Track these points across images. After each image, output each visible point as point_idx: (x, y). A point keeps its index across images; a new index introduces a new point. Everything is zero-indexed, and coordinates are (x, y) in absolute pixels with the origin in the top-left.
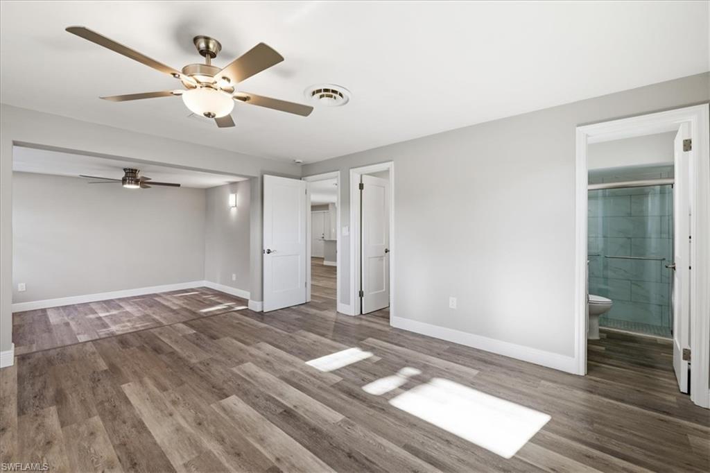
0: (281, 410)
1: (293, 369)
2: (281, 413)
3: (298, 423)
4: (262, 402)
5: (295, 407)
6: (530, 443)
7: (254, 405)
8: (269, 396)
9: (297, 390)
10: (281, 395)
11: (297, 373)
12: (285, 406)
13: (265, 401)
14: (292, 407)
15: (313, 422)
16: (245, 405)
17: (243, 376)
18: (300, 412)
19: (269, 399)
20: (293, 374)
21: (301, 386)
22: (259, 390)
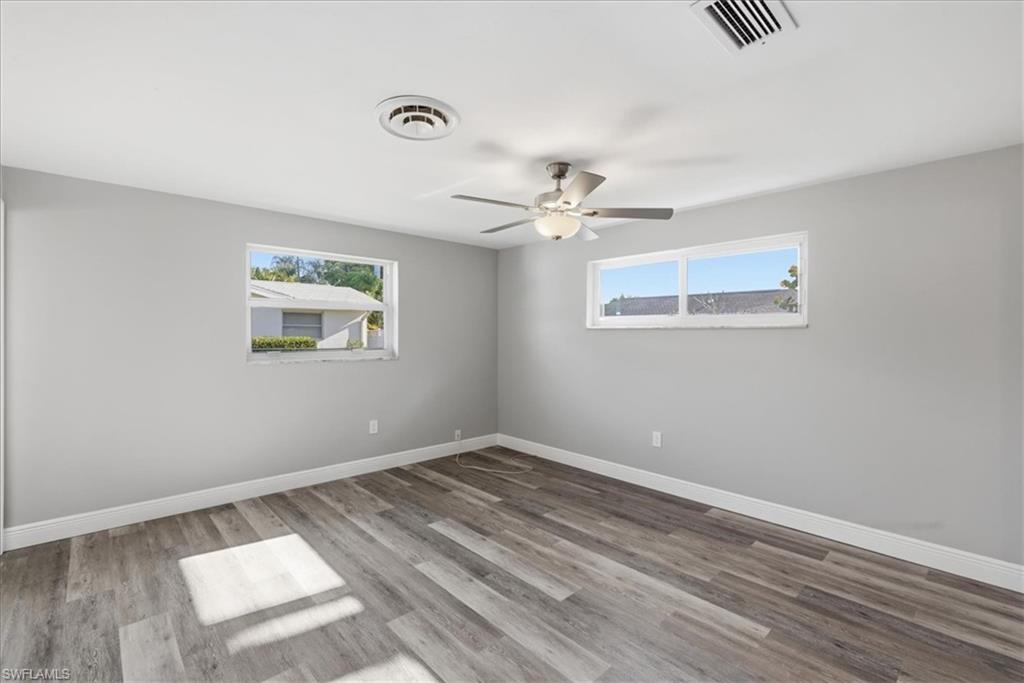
0: (488, 577)
1: (477, 657)
2: (488, 574)
3: (467, 563)
4: (514, 588)
5: (471, 580)
6: (262, 537)
7: (524, 585)
8: (508, 597)
9: (469, 606)
10: (491, 598)
11: (467, 643)
12: (484, 582)
13: (513, 589)
14: (475, 579)
15: (450, 562)
16: (535, 585)
17: (569, 641)
18: (465, 574)
19: (507, 593)
20: (475, 644)
21: (461, 613)
22: (529, 608)
